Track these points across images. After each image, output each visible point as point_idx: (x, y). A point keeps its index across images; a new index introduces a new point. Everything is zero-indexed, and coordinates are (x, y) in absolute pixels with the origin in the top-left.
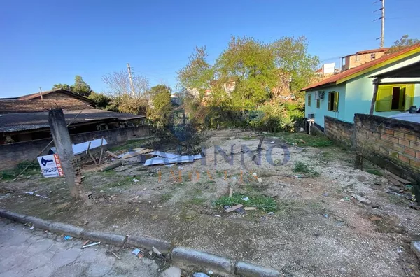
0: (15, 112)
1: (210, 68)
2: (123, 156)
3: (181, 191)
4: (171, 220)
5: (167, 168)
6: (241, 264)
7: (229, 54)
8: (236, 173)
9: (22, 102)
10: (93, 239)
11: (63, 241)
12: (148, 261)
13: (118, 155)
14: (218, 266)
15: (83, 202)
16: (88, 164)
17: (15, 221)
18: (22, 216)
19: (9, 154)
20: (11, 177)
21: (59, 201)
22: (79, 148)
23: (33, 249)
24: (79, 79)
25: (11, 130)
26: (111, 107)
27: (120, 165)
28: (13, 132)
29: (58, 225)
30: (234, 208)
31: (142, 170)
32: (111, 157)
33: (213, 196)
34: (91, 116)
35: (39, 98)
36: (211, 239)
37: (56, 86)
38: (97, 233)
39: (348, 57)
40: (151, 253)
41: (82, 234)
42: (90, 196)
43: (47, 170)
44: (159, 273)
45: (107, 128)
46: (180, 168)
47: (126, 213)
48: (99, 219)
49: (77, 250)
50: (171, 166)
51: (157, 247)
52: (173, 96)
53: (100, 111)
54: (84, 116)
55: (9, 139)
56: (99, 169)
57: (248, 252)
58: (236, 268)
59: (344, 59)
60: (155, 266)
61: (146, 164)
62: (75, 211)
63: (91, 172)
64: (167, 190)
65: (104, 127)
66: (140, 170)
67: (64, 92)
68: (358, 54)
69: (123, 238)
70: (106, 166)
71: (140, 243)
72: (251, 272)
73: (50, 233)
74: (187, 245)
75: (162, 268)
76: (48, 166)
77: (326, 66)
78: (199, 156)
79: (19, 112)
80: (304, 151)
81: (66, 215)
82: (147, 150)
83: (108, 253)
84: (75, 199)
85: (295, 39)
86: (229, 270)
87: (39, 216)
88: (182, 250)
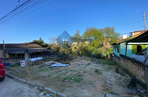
0: (20, 48)
1: (81, 36)
2: (46, 63)
3: (56, 74)
4: (48, 81)
5: (57, 67)
6: (59, 93)
7: (86, 32)
8: (77, 71)
9: (23, 45)
10: (27, 84)
11: (20, 83)
12: (37, 90)
13: (45, 62)
14: (53, 93)
15: (28, 74)
16: (36, 65)
17: (11, 77)
18: (13, 76)
19: (15, 60)
20: (14, 66)
21: (23, 74)
22: (33, 60)
23: (13, 84)
24: (41, 39)
25: (17, 53)
26: (48, 47)
27: (44, 66)
28: (18, 54)
29: (20, 79)
30: (67, 80)
31: (50, 68)
32: (43, 63)
33: (64, 77)
34: (41, 50)
35: (28, 44)
36: (55, 87)
37: (34, 40)
38: (29, 82)
39: (131, 33)
40: (39, 89)
41: (25, 82)
42: (31, 73)
43: (22, 65)
44: (39, 93)
45: (44, 54)
46: (61, 68)
47: (38, 78)
48: (31, 79)
49: (23, 86)
50: (58, 67)
51: (41, 87)
52: (69, 44)
53: (44, 48)
54: (38, 50)
55: (16, 56)
56: (38, 66)
57: (63, 91)
58: (57, 94)
59: (130, 34)
60: (39, 91)
61: (52, 66)
62: (26, 76)
63: (36, 67)
64: (52, 74)
65: (43, 54)
66: (49, 68)
67: (35, 42)
68: (136, 32)
69: (34, 84)
70: (40, 65)
71: (38, 86)
72: (60, 95)
73: (18, 81)
74: (48, 87)
75: (40, 92)
76: (23, 64)
77: (124, 36)
78: (68, 65)
79: (21, 48)
80: (103, 66)
81: (23, 77)
82: (54, 62)
83: (29, 87)
84: (27, 73)
85: (111, 27)
86: (55, 94)
87: (17, 77)
88: (46, 88)
